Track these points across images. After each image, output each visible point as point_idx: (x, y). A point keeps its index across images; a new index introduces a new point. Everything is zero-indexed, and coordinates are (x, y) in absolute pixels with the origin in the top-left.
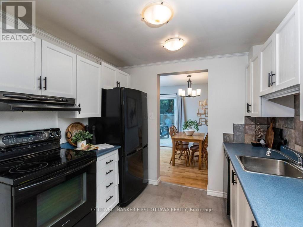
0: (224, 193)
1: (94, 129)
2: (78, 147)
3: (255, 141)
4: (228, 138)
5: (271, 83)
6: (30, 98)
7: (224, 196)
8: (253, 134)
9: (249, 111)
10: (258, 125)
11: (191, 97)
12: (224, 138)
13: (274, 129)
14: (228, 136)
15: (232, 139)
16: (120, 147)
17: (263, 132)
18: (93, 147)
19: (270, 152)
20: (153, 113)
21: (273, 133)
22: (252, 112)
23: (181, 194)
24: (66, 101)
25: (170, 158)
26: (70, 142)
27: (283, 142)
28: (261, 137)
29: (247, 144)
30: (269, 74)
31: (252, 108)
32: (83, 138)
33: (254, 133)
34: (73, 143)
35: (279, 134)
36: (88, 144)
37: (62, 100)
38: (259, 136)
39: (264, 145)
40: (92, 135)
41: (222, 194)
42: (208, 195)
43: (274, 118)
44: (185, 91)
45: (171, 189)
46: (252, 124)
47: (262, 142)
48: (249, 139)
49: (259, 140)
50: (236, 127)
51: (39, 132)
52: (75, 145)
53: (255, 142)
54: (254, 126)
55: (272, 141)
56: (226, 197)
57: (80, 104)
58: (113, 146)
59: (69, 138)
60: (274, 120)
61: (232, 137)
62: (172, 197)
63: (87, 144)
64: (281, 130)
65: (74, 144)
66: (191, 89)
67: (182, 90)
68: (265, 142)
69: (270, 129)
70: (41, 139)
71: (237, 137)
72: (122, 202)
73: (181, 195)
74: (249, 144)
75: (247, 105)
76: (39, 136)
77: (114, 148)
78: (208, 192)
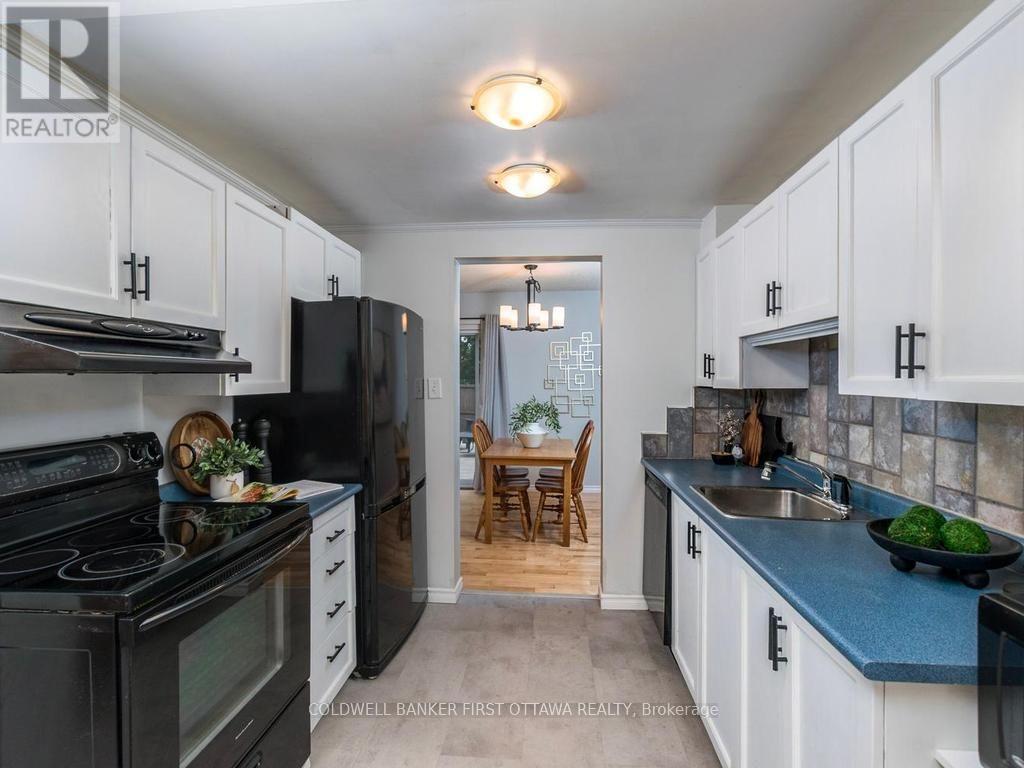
0: (649, 597)
1: (265, 434)
2: (212, 496)
3: (718, 450)
4: (654, 447)
5: (772, 309)
6: (102, 328)
7: (648, 605)
8: (713, 433)
9: (709, 373)
10: (725, 410)
11: (536, 329)
12: (645, 449)
13: (761, 417)
14: (655, 442)
15: (665, 449)
16: (358, 487)
17: (737, 429)
18: (278, 493)
19: (770, 470)
20: (440, 380)
21: (760, 428)
22: (717, 377)
23: (532, 617)
24: (200, 338)
25: (474, 523)
26: (185, 480)
27: (784, 448)
28: (732, 439)
29: (700, 460)
30: (768, 285)
31: (717, 367)
32: (235, 463)
33: (715, 431)
34: (197, 483)
35: (773, 429)
36: (251, 485)
37: (189, 335)
38: (729, 438)
39: (739, 460)
40: (262, 454)
41: (644, 602)
42: (603, 608)
43: (761, 390)
44: (516, 311)
45: (499, 606)
46: (711, 408)
47: (737, 452)
48: (704, 449)
49: (729, 448)
50: (673, 415)
51: (94, 448)
52: (204, 491)
53: (720, 454)
54: (715, 412)
55: (759, 449)
56: (660, 607)
57: (237, 350)
58: (340, 487)
59: (184, 466)
60: (761, 395)
61: (663, 442)
62: (509, 629)
63: (245, 485)
64: (779, 421)
65: (198, 488)
66: (538, 306)
67: (510, 307)
68: (743, 453)
69: (753, 419)
70: (104, 470)
71: (677, 443)
72: (365, 663)
73: (532, 619)
74: (702, 460)
75: (705, 358)
76: (96, 460)
77: (344, 491)
78: (602, 602)
